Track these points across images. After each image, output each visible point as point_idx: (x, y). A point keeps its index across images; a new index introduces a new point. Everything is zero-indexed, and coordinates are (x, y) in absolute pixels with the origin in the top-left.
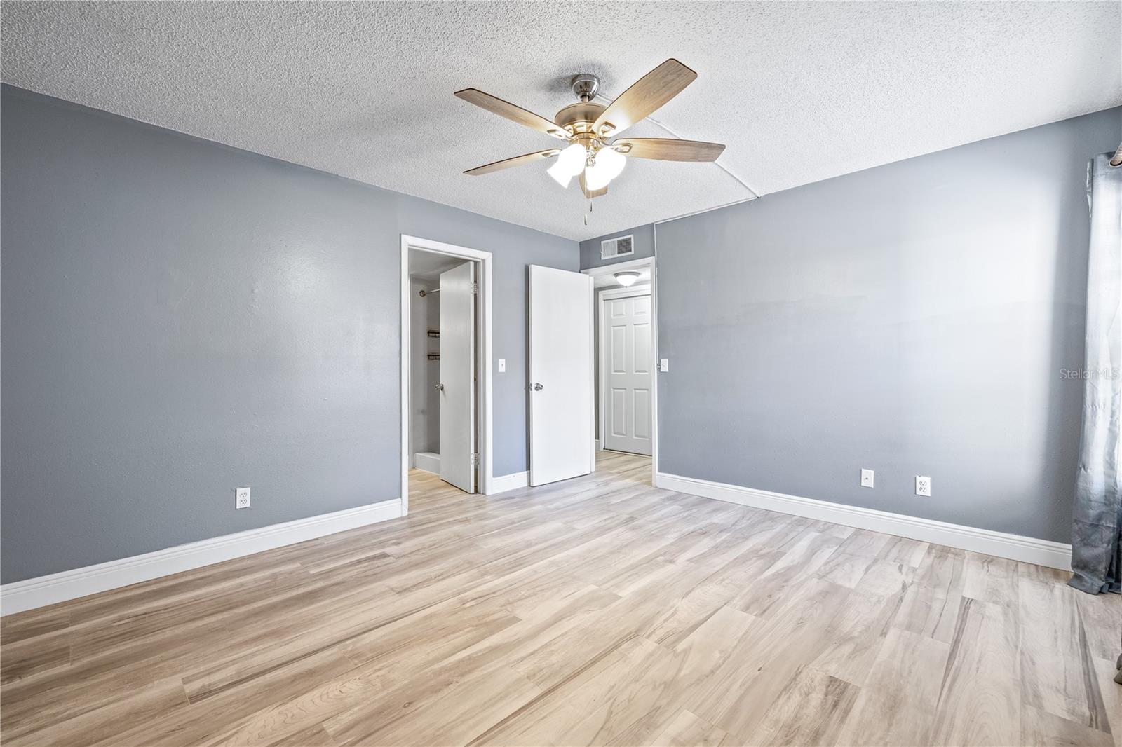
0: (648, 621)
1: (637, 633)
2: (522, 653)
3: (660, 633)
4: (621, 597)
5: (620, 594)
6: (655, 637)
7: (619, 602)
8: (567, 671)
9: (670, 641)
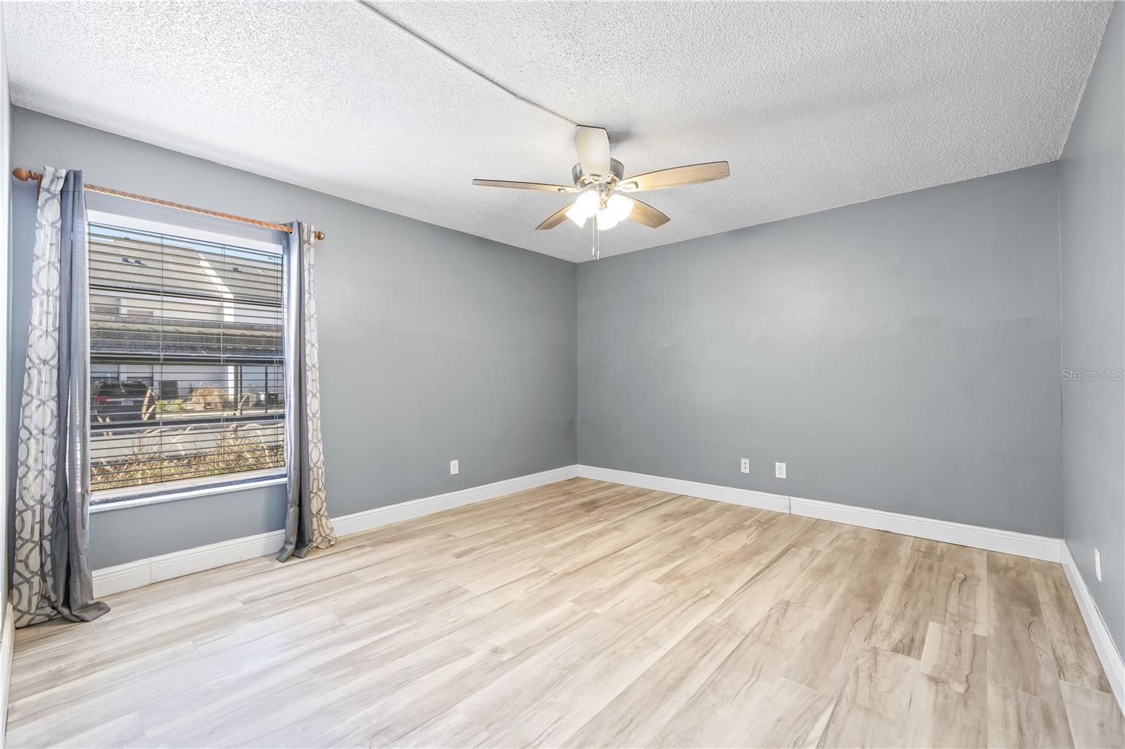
0: (552, 583)
1: (563, 576)
2: (639, 565)
3: (546, 576)
4: (572, 601)
5: (572, 604)
6: (551, 574)
7: (574, 597)
8: (609, 558)
9: (543, 571)
